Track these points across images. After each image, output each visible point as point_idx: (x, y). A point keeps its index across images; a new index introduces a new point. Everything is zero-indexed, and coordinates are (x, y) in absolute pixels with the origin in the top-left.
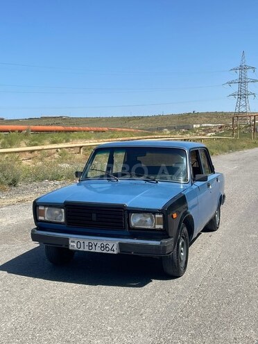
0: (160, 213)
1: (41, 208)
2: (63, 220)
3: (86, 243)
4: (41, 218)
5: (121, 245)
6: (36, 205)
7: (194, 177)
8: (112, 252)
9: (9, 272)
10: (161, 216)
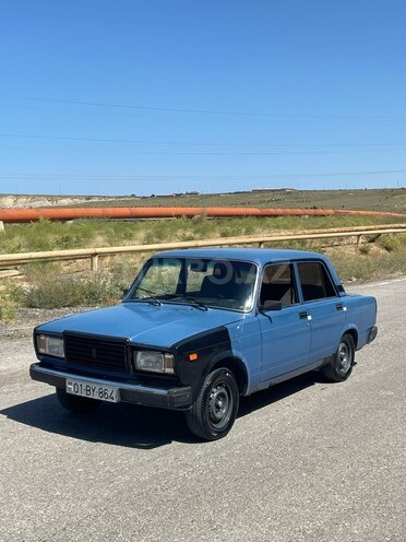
0: (170, 353)
1: (42, 338)
2: (63, 356)
3: (84, 387)
4: (42, 351)
5: (122, 392)
6: (37, 334)
7: (262, 303)
8: (110, 400)
9: (9, 417)
10: (171, 357)
